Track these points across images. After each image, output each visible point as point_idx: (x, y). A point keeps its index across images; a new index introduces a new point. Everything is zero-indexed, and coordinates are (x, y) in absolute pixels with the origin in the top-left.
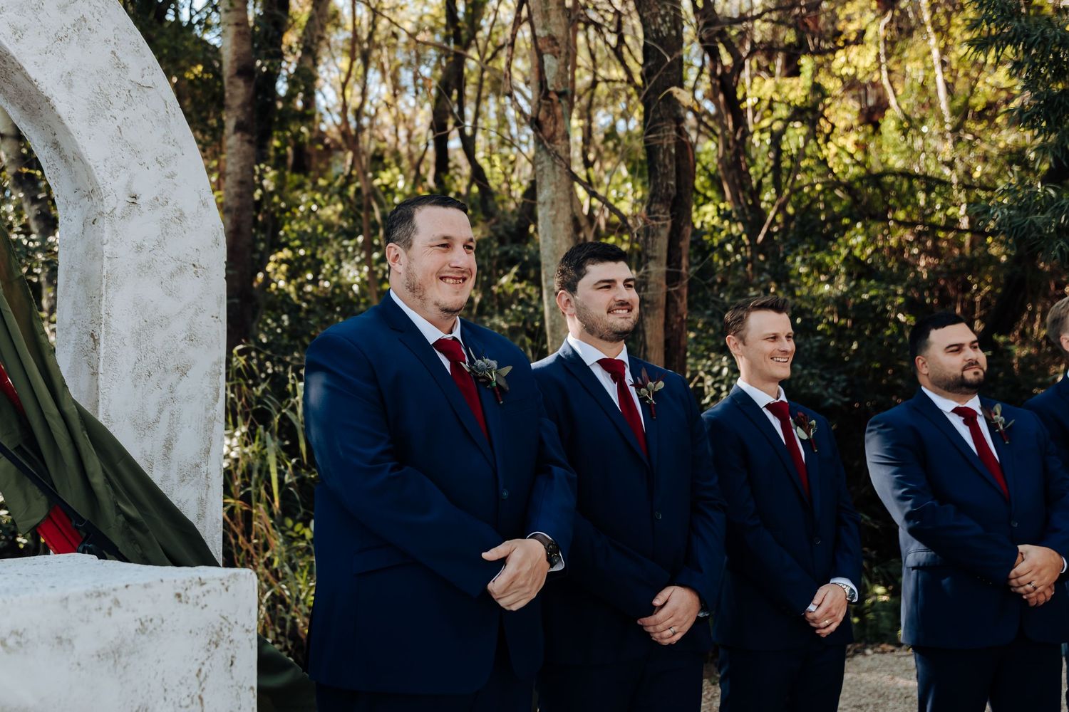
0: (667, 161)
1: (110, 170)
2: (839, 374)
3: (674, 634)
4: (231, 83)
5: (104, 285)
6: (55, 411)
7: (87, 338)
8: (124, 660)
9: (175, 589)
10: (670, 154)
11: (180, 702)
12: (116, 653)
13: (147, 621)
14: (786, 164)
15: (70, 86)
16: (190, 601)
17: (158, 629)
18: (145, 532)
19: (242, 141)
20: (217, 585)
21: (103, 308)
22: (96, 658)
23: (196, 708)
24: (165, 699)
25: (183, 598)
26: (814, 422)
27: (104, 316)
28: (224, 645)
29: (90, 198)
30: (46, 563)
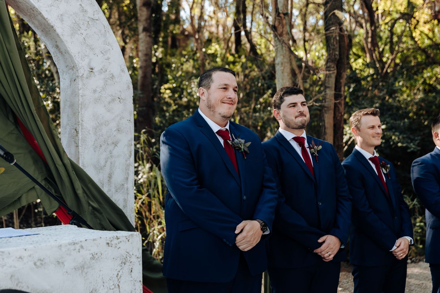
0: (335, 43)
1: (81, 57)
2: (418, 136)
3: (330, 255)
4: (140, 10)
5: (80, 108)
6: (60, 163)
7: (74, 131)
8: (86, 270)
9: (106, 241)
10: (336, 40)
11: (110, 287)
12: (82, 267)
13: (95, 254)
14: (395, 39)
15: (62, 20)
16: (113, 246)
17: (100, 257)
18: (101, 213)
19: (146, 36)
20: (124, 239)
21: (80, 118)
22: (74, 270)
23: (117, 290)
24: (103, 286)
25: (110, 245)
26: (389, 166)
27: (81, 121)
28: (128, 264)
29: (73, 70)
30: (56, 229)
